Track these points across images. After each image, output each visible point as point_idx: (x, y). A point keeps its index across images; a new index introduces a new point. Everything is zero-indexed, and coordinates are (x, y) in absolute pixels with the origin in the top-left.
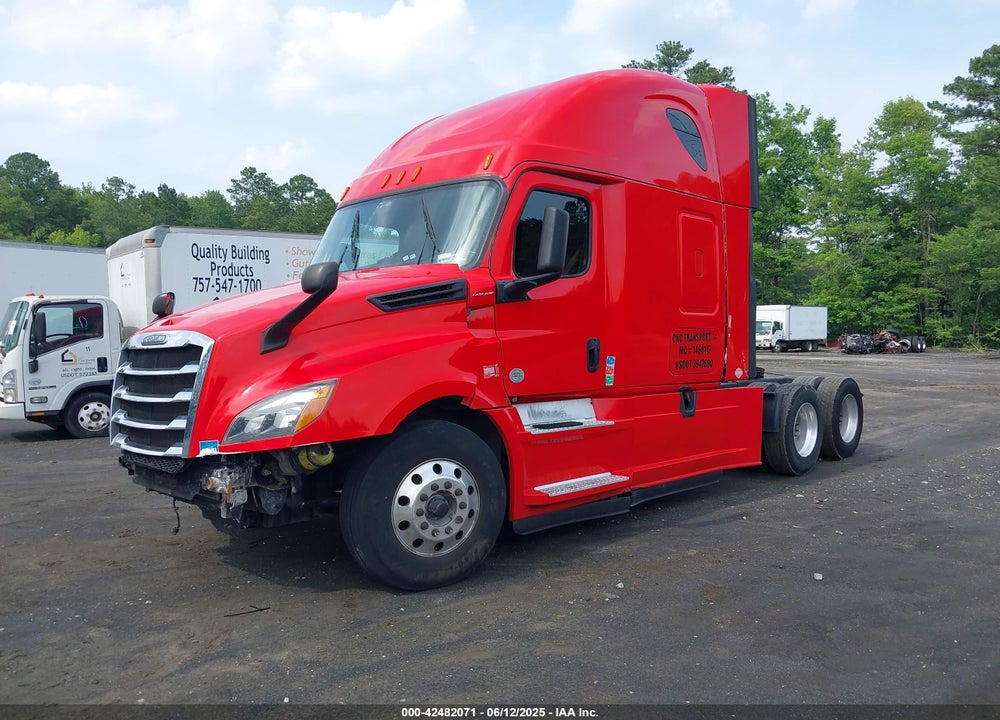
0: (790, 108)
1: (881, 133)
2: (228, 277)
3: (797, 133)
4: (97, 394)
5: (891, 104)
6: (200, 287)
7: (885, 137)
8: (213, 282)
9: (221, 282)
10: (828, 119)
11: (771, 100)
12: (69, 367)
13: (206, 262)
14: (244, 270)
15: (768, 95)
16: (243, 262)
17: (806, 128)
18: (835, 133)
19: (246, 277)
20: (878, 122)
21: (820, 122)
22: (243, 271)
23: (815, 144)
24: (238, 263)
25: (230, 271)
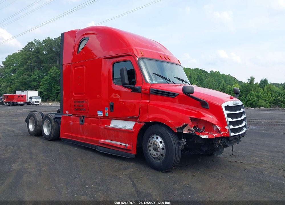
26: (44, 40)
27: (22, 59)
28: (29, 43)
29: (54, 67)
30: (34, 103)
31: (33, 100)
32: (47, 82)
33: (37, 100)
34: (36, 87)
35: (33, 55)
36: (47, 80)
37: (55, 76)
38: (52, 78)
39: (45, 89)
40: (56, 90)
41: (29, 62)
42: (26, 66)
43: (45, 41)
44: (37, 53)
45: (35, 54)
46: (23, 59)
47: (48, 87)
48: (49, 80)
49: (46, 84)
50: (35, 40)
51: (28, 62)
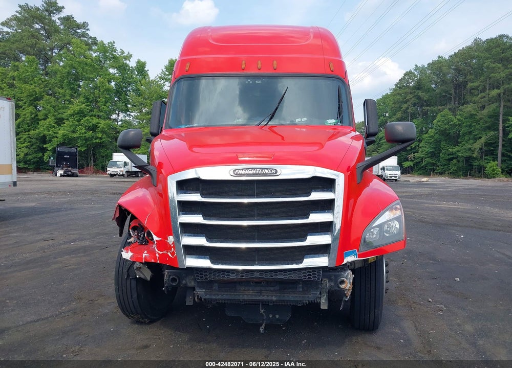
0: (123, 52)
1: (167, 73)
3: (128, 66)
5: (172, 60)
7: (169, 75)
10: (143, 61)
11: (116, 46)
15: (114, 43)
17: (132, 63)
18: (146, 69)
20: (166, 67)
21: (139, 62)
23: (136, 73)
26: (429, 64)
27: (393, 104)
28: (406, 74)
29: (446, 111)
30: (389, 178)
31: (387, 173)
32: (433, 140)
33: (394, 173)
34: (415, 151)
35: (411, 93)
36: (432, 137)
37: (446, 129)
38: (442, 131)
39: (427, 153)
40: (449, 155)
41: (404, 106)
42: (398, 115)
43: (432, 65)
44: (418, 89)
45: (415, 92)
46: (395, 103)
47: (435, 148)
48: (437, 136)
49: (431, 143)
50: (416, 66)
51: (402, 108)
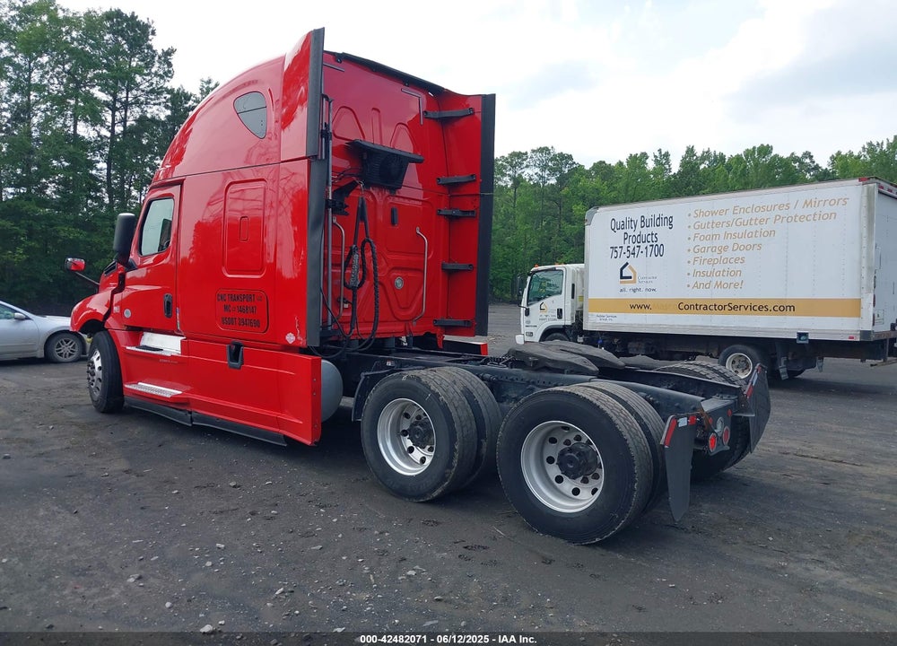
2: (636, 244)
4: (559, 334)
6: (615, 254)
8: (625, 250)
9: (631, 249)
12: (544, 314)
13: (621, 232)
14: (650, 237)
16: (650, 230)
19: (651, 243)
22: (649, 239)
24: (645, 231)
25: (639, 239)
